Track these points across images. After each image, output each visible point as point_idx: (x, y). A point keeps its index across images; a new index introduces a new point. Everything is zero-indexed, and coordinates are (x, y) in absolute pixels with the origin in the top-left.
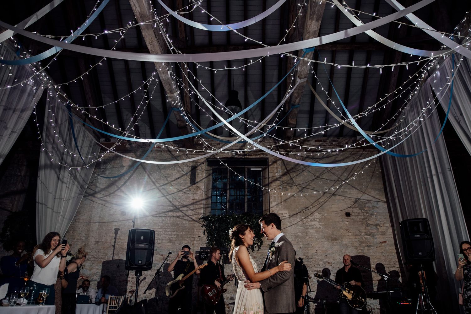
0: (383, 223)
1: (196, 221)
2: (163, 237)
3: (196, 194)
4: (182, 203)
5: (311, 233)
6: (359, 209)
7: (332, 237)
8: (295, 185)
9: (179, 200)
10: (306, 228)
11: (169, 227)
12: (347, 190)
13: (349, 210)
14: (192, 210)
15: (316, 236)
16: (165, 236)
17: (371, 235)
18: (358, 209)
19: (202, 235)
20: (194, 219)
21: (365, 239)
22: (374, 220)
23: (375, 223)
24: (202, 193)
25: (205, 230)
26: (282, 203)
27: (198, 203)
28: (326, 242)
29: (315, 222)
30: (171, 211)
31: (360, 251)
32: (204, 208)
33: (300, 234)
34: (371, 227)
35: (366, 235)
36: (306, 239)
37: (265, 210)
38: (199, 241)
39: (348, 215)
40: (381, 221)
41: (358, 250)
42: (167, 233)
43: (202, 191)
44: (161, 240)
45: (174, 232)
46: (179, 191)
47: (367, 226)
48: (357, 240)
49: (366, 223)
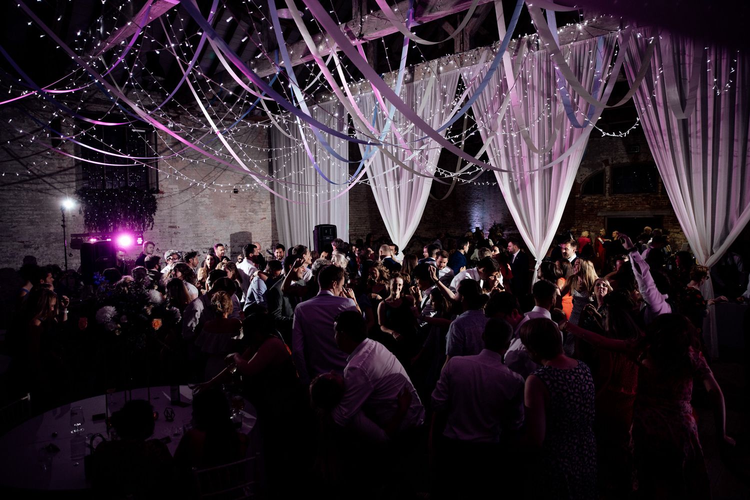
2: (19, 218)
3: (63, 160)
4: (43, 171)
5: (200, 210)
7: (220, 214)
9: (39, 168)
10: (196, 204)
11: (26, 205)
13: (237, 187)
14: (59, 182)
15: (205, 213)
16: (23, 216)
17: (255, 212)
19: (77, 214)
21: (249, 216)
22: (258, 198)
23: (258, 201)
24: (72, 160)
25: (80, 208)
27: (67, 172)
28: (215, 219)
31: (244, 227)
33: (190, 211)
34: (255, 204)
35: (250, 211)
36: (196, 216)
37: (152, 184)
38: (74, 222)
39: (236, 192)
42: (25, 212)
44: (17, 222)
45: (36, 210)
46: (34, 155)
47: (252, 203)
48: (242, 216)
49: (251, 200)
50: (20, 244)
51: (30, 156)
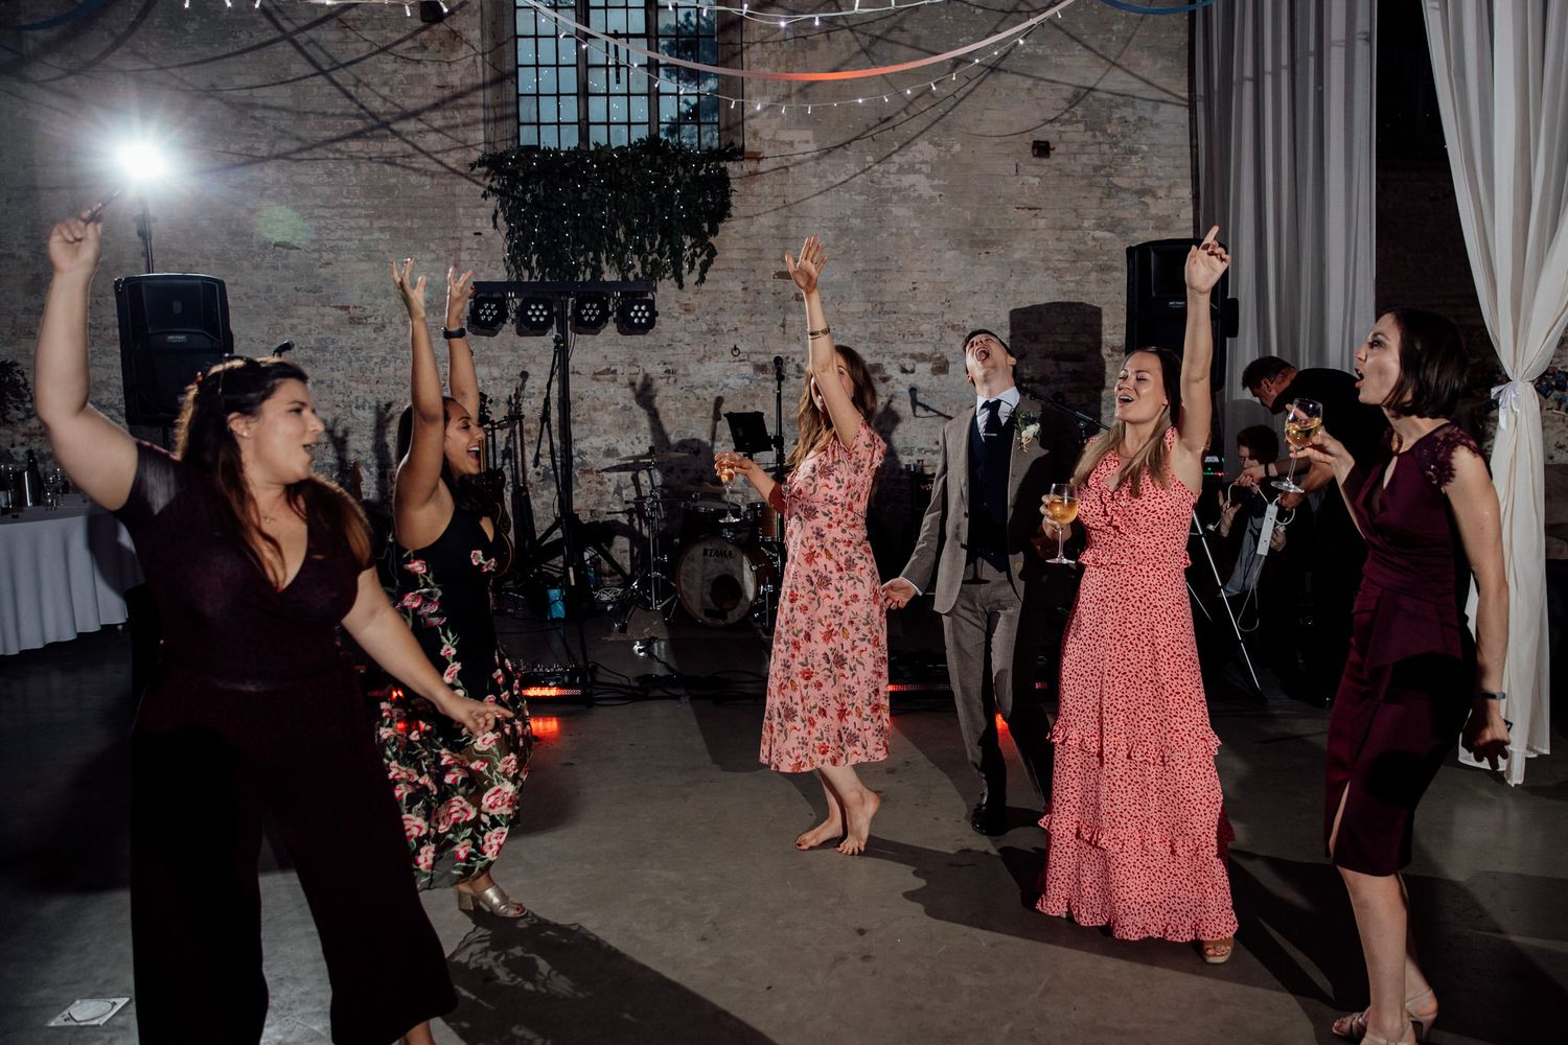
0: (1165, 183)
1: (461, 174)
2: (338, 239)
3: (449, 63)
4: (398, 102)
5: (897, 217)
6: (1086, 131)
7: (973, 235)
8: (843, 28)
9: (385, 91)
10: (880, 198)
11: (355, 201)
12: (1048, 52)
13: (1048, 134)
14: (438, 131)
15: (915, 228)
16: (347, 235)
18: (1081, 126)
19: (488, 229)
20: (453, 166)
21: (1094, 243)
22: (1136, 173)
23: (1137, 185)
24: (474, 61)
25: (496, 212)
26: (794, 99)
27: (461, 101)
28: (952, 253)
29: (917, 176)
30: (357, 135)
31: (1072, 285)
32: (486, 121)
33: (856, 222)
34: (1123, 200)
35: (1099, 226)
36: (879, 239)
37: (727, 128)
38: (478, 252)
39: (1042, 149)
40: (1159, 179)
41: (1064, 283)
42: (352, 223)
43: (473, 52)
44: (332, 249)
45: (379, 217)
46: (377, 53)
47: (1109, 196)
48: (1064, 245)
49: (1104, 181)
50: (339, 312)
51: (363, 58)
